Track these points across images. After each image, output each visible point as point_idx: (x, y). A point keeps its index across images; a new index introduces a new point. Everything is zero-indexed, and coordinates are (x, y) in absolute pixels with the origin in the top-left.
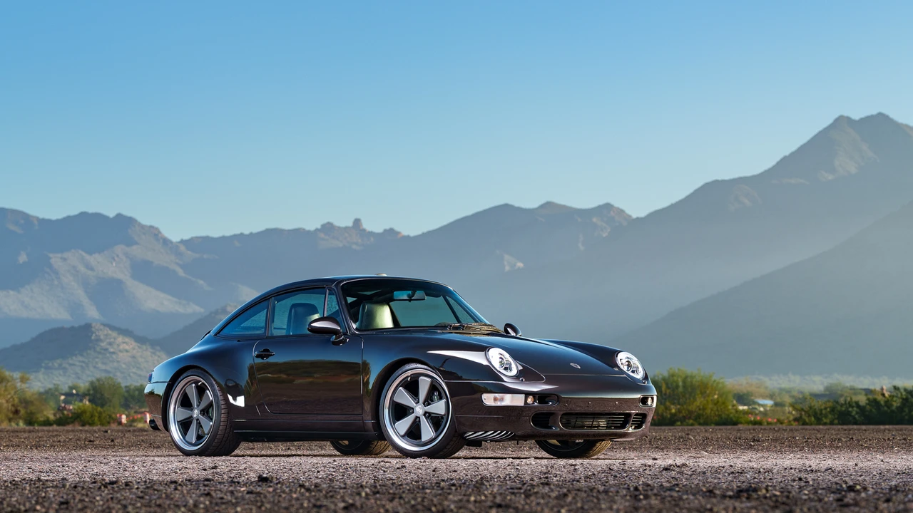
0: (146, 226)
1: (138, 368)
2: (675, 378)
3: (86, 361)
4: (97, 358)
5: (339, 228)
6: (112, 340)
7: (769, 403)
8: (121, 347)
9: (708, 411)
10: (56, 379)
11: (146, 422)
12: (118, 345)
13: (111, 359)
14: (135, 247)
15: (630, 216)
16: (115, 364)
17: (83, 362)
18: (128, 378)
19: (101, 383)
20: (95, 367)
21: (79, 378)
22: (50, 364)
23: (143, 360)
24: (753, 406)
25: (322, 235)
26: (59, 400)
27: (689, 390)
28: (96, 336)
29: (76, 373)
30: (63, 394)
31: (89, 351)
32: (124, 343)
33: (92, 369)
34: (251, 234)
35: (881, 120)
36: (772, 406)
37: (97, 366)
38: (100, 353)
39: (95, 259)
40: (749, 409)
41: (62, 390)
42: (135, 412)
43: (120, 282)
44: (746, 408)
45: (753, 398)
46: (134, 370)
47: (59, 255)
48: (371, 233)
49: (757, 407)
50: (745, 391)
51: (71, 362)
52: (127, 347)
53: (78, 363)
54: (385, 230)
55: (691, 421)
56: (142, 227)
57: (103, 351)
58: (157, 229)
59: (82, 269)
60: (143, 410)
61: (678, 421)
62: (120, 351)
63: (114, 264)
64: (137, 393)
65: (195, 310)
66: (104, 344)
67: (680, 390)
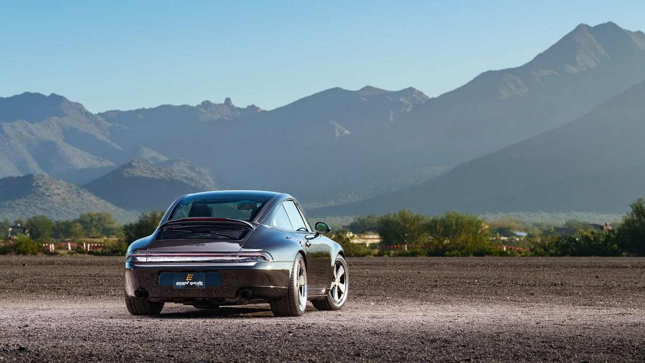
0: (73, 103)
1: (67, 207)
2: (450, 219)
3: (29, 201)
4: (37, 199)
5: (215, 104)
6: (48, 187)
7: (524, 234)
8: (54, 192)
9: (470, 244)
10: (7, 215)
11: (68, 249)
12: (53, 190)
13: (47, 200)
14: (65, 118)
15: (427, 97)
16: (50, 204)
17: (27, 202)
18: (60, 214)
19: (37, 220)
20: (35, 206)
21: (24, 214)
22: (3, 204)
23: (71, 201)
24: (512, 237)
25: (202, 110)
26: (8, 231)
27: (460, 227)
28: (36, 183)
29: (22, 211)
30: (11, 227)
31: (31, 195)
32: (57, 188)
33: (33, 208)
34: (150, 109)
35: (610, 27)
36: (526, 237)
37: (37, 205)
38: (39, 196)
39: (35, 127)
40: (508, 239)
41: (10, 224)
42: (61, 241)
43: (54, 143)
44: (506, 238)
45: (512, 231)
46: (64, 209)
47: (9, 124)
48: (238, 109)
49: (514, 237)
50: (507, 226)
51: (17, 202)
52: (58, 192)
53: (22, 203)
54: (248, 107)
56: (70, 103)
57: (41, 195)
58: (81, 105)
59: (26, 134)
60: (68, 240)
61: (447, 251)
62: (54, 195)
63: (50, 131)
64: (64, 226)
65: (109, 164)
66: (42, 190)
67: (454, 227)
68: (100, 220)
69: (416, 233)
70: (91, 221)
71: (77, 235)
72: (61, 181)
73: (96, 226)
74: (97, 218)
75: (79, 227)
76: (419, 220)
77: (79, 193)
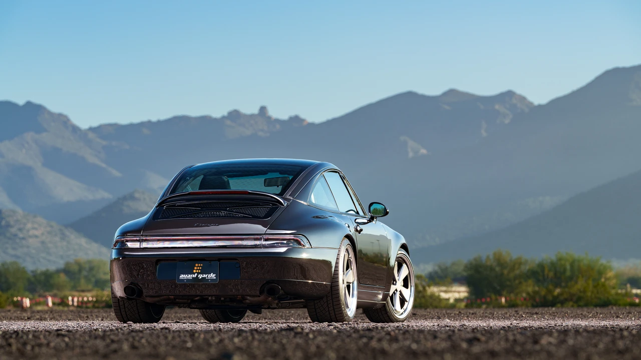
0: (55, 113)
1: (48, 253)
2: (563, 262)
4: (8, 243)
5: (245, 116)
6: (22, 226)
8: (31, 232)
9: (589, 294)
11: (47, 305)
12: (28, 231)
13: (21, 245)
14: (44, 134)
15: (532, 103)
16: (25, 250)
18: (37, 262)
19: (6, 267)
23: (53, 245)
25: (228, 122)
27: (577, 273)
28: (6, 221)
32: (34, 228)
34: (159, 121)
37: (7, 251)
38: (9, 238)
39: (5, 147)
42: (40, 296)
43: (29, 168)
46: (43, 255)
48: (277, 121)
52: (36, 233)
54: (291, 118)
55: (571, 303)
56: (51, 114)
57: (12, 237)
58: (66, 116)
60: (48, 293)
61: (558, 303)
62: (30, 237)
63: (24, 151)
64: (43, 278)
65: (104, 196)
66: (13, 230)
67: (568, 273)
68: (91, 269)
69: (517, 282)
70: (80, 271)
71: (60, 287)
72: (40, 219)
73: (86, 277)
74: (87, 266)
75: (63, 277)
76: (520, 264)
77: (63, 234)
